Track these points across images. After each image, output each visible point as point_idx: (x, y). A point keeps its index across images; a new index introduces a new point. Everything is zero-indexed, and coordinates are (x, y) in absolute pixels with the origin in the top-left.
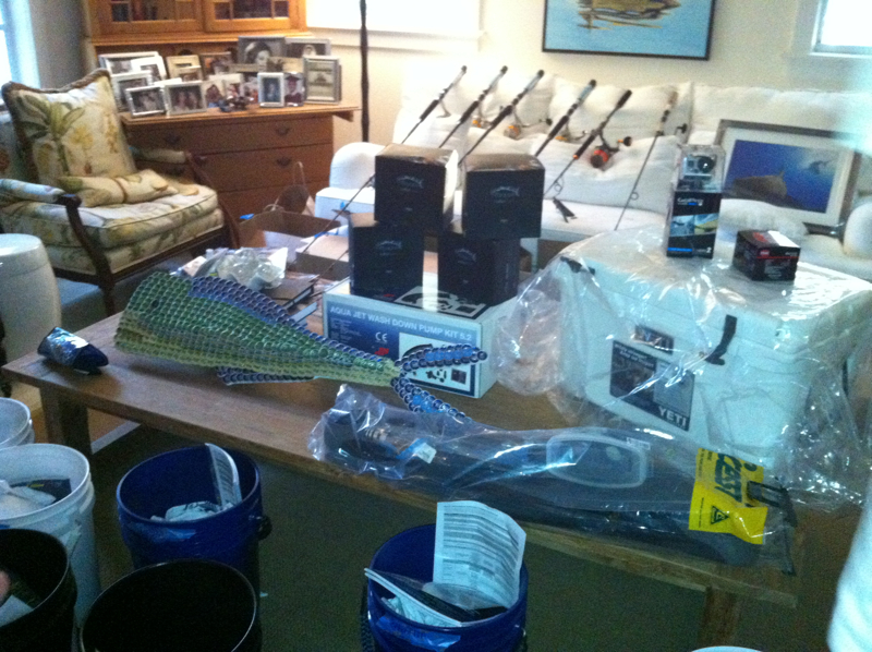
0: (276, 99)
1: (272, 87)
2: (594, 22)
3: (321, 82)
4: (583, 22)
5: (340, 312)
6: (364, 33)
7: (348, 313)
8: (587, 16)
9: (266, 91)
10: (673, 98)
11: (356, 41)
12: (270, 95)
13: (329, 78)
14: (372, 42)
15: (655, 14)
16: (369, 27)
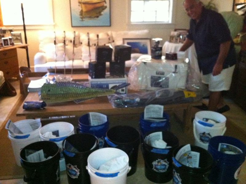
0: (8, 45)
1: (6, 42)
2: (84, 19)
3: (17, 39)
4: (81, 19)
5: (94, 83)
6: (24, 26)
7: (96, 83)
8: (82, 18)
9: (5, 43)
10: (108, 35)
11: (22, 28)
12: (6, 44)
13: (19, 38)
14: (27, 28)
15: (98, 17)
16: (25, 24)
